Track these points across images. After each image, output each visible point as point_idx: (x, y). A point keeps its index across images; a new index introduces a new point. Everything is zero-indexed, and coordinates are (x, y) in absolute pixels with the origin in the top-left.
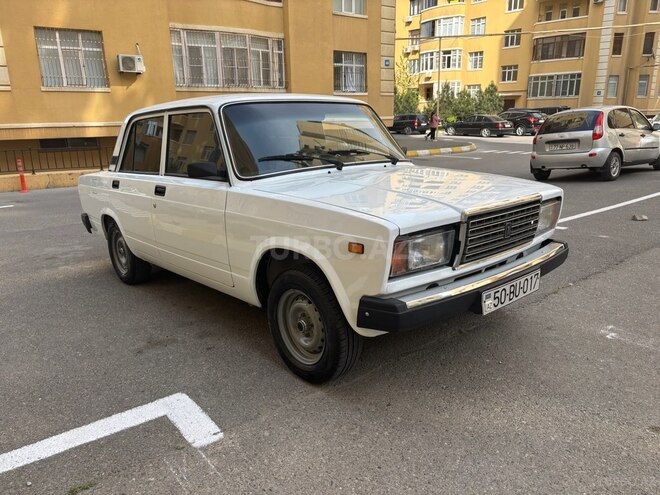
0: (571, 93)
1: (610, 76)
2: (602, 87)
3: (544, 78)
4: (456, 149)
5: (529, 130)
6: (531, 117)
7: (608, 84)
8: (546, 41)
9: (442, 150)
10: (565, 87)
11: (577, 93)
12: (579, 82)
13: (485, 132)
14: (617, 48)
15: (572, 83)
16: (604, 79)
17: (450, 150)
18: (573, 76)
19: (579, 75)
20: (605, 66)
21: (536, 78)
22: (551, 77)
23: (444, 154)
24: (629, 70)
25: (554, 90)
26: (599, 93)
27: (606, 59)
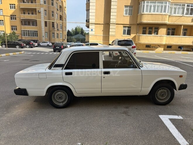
0: (35, 36)
1: (46, 32)
2: (44, 35)
3: (26, 31)
4: (20, 53)
5: (30, 46)
6: (31, 42)
7: (45, 34)
8: (25, 20)
9: (17, 53)
10: (33, 34)
11: (37, 36)
12: (37, 33)
13: (17, 47)
14: (46, 25)
15: (35, 33)
16: (44, 33)
17: (19, 53)
18: (35, 31)
19: (37, 31)
20: (44, 29)
21: (24, 31)
22: (29, 31)
23: (17, 54)
24: (50, 31)
25: (30, 35)
26: (43, 37)
27: (44, 28)
